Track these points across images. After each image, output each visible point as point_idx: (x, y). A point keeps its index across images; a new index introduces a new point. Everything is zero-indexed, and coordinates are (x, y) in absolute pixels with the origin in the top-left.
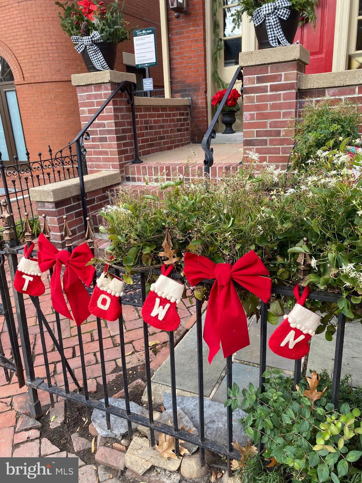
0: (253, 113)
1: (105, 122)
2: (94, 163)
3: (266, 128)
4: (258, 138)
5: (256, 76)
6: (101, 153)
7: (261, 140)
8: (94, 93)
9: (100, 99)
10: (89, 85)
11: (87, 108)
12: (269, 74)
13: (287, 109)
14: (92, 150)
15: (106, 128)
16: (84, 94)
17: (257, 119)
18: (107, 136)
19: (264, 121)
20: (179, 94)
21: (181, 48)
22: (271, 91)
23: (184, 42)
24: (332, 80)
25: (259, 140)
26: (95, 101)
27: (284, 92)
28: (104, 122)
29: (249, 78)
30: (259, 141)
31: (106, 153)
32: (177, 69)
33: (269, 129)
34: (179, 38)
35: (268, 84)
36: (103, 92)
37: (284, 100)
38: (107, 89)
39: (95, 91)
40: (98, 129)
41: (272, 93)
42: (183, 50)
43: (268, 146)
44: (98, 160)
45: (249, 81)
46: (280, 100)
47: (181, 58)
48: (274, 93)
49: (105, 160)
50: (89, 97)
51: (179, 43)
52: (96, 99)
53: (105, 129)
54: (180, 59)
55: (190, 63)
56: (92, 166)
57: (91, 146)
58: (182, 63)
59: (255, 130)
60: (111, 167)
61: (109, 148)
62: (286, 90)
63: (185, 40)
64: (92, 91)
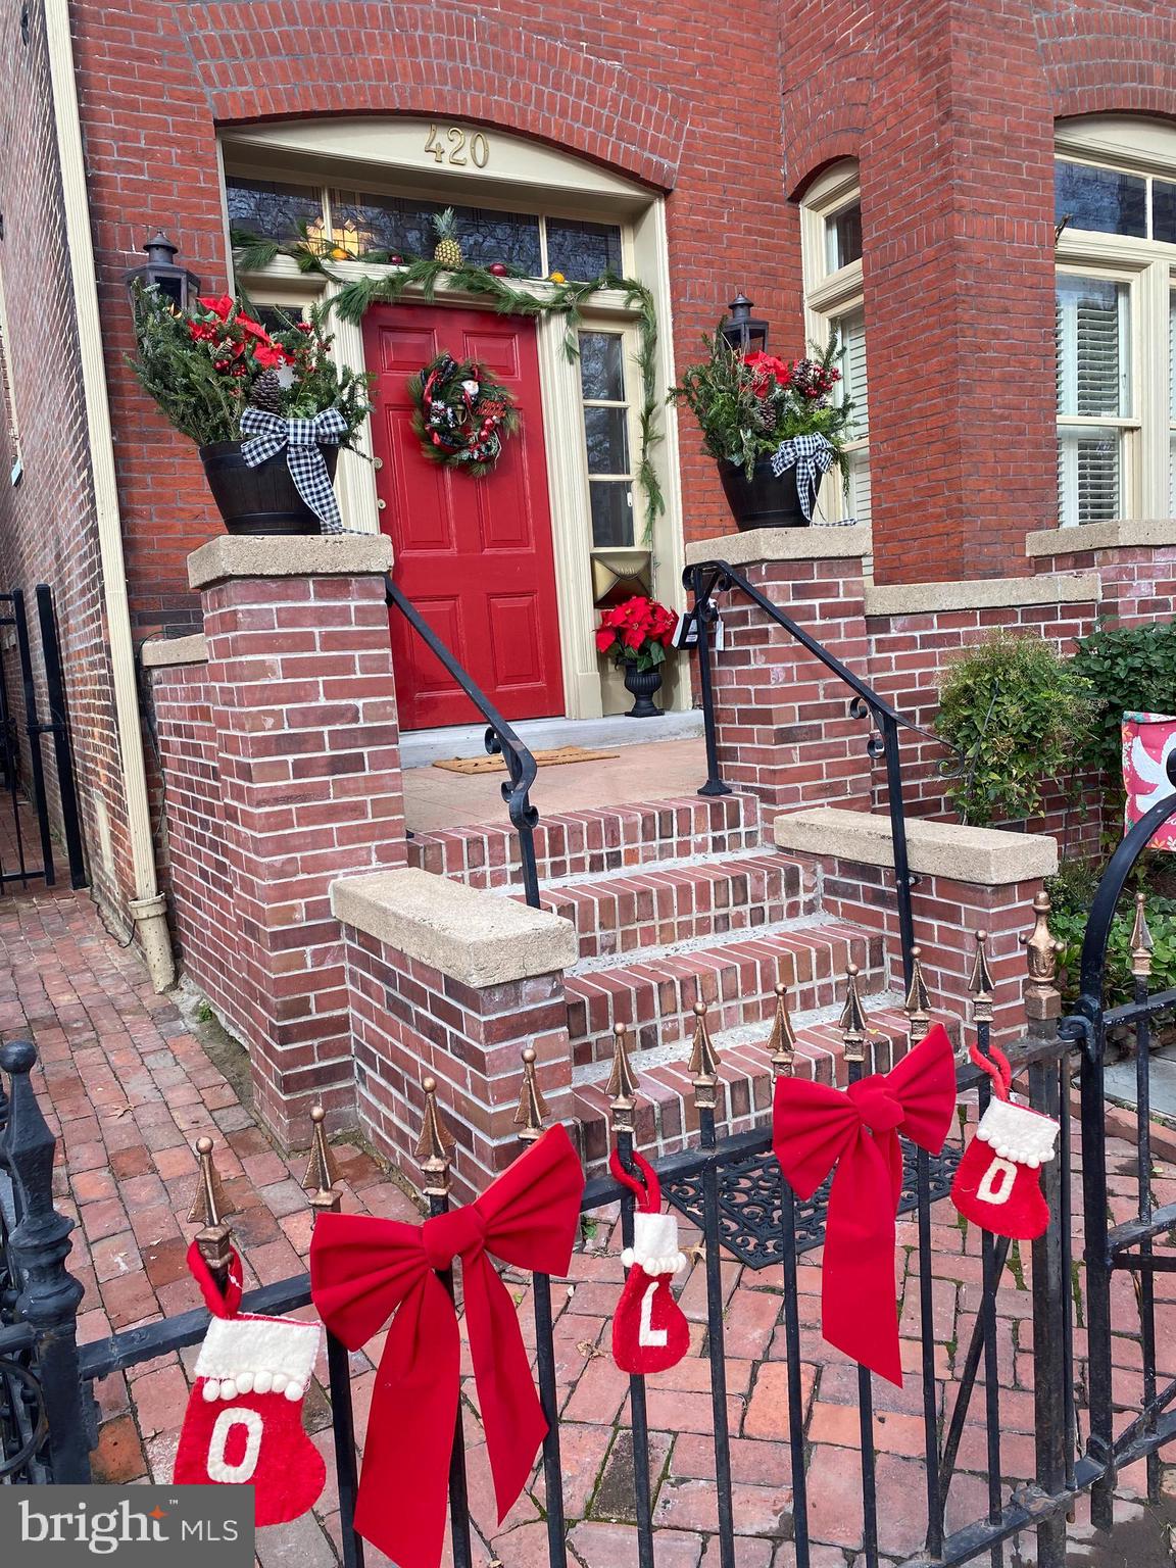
0: (790, 665)
1: (360, 703)
2: (298, 855)
3: (818, 699)
4: (803, 724)
5: (790, 583)
6: (332, 813)
7: (810, 726)
8: (312, 603)
9: (342, 624)
10: (297, 575)
11: (278, 657)
12: (815, 581)
13: (853, 656)
14: (293, 807)
15: (362, 724)
16: (265, 606)
17: (799, 680)
18: (365, 751)
19: (813, 683)
20: (159, 628)
21: (161, 483)
22: (823, 617)
23: (172, 465)
24: (902, 599)
25: (804, 727)
26: (316, 630)
27: (846, 620)
28: (351, 702)
29: (778, 586)
30: (805, 730)
31: (357, 810)
32: (150, 544)
33: (822, 701)
34: (152, 452)
35: (817, 602)
36: (353, 604)
37: (847, 636)
38: (371, 595)
39: (319, 596)
40: (326, 729)
41: (823, 622)
42: (169, 490)
43: (825, 741)
44: (321, 839)
45: (779, 593)
46: (840, 637)
47: (162, 514)
48: (828, 621)
49: (347, 836)
50: (291, 618)
51: (153, 465)
52: (322, 623)
53: (354, 726)
54: (160, 517)
55: (200, 533)
56: (289, 868)
57: (290, 792)
58: (167, 528)
59: (796, 705)
60: (374, 857)
61: (368, 792)
62: (848, 616)
63: (177, 461)
64: (306, 597)
